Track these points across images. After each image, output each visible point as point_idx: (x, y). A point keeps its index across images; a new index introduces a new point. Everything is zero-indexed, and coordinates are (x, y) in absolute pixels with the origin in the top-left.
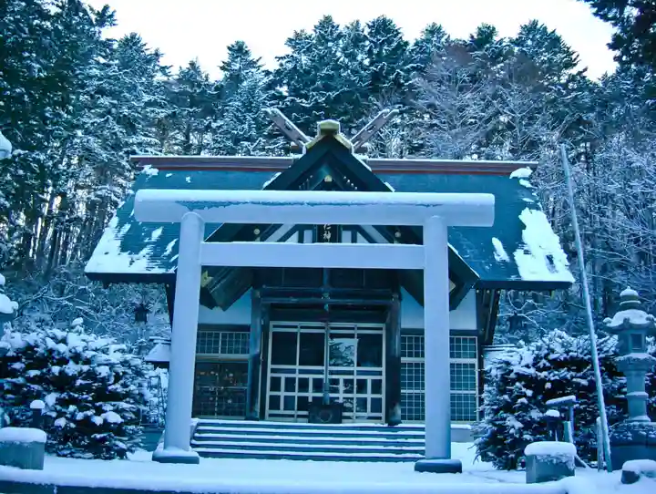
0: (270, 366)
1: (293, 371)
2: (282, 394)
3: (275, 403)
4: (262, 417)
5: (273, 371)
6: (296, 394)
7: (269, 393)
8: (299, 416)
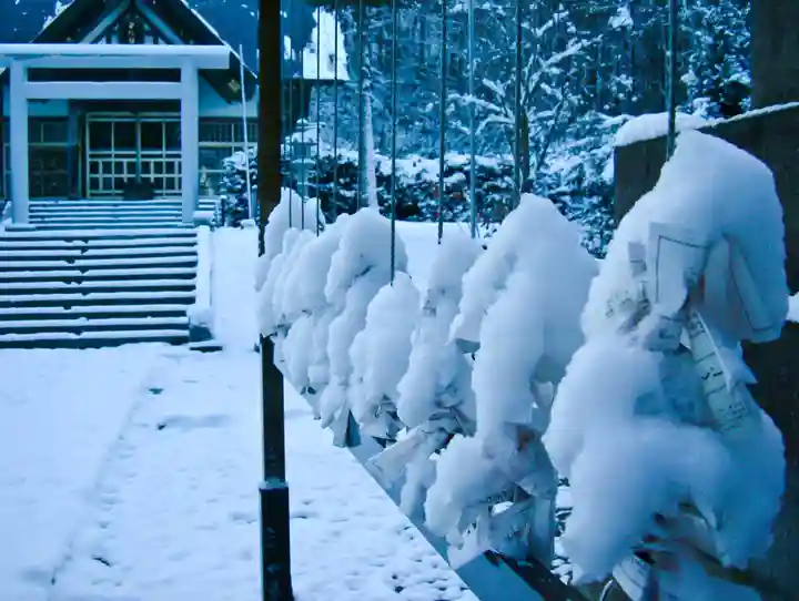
0: (88, 152)
1: (110, 156)
2: (100, 176)
3: (95, 183)
4: (84, 196)
5: (92, 156)
6: (113, 176)
7: (88, 176)
8: (117, 195)
